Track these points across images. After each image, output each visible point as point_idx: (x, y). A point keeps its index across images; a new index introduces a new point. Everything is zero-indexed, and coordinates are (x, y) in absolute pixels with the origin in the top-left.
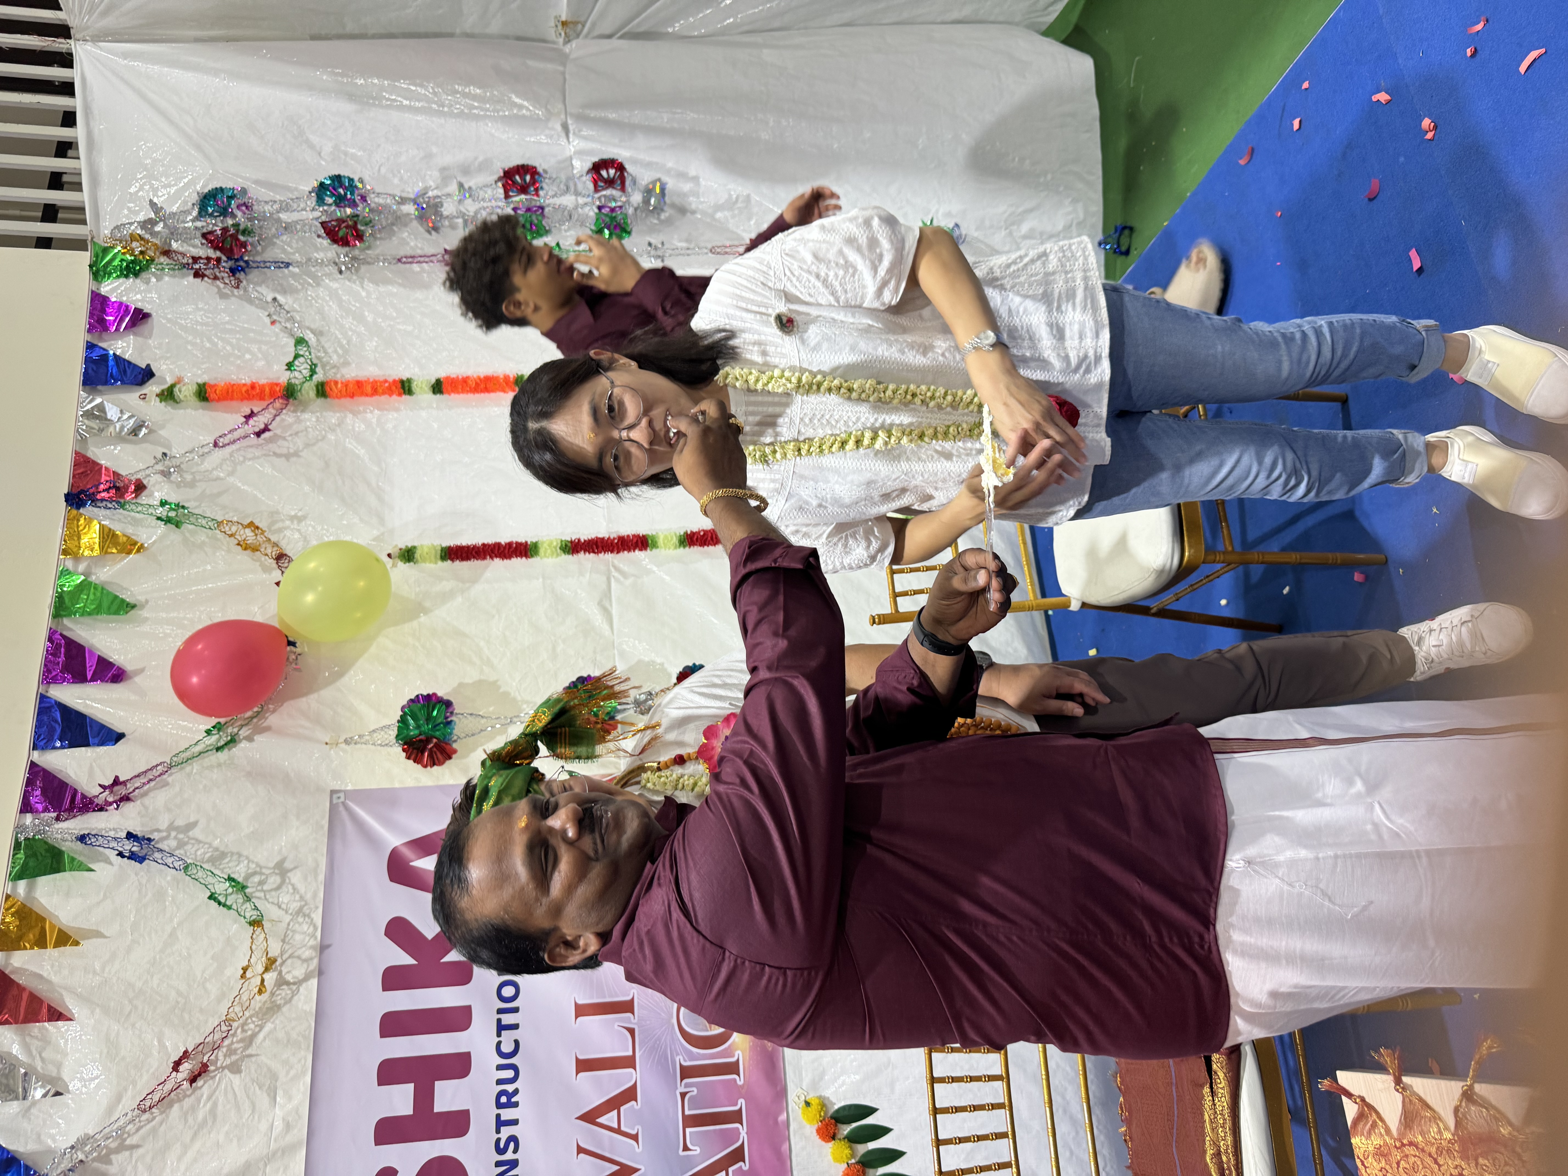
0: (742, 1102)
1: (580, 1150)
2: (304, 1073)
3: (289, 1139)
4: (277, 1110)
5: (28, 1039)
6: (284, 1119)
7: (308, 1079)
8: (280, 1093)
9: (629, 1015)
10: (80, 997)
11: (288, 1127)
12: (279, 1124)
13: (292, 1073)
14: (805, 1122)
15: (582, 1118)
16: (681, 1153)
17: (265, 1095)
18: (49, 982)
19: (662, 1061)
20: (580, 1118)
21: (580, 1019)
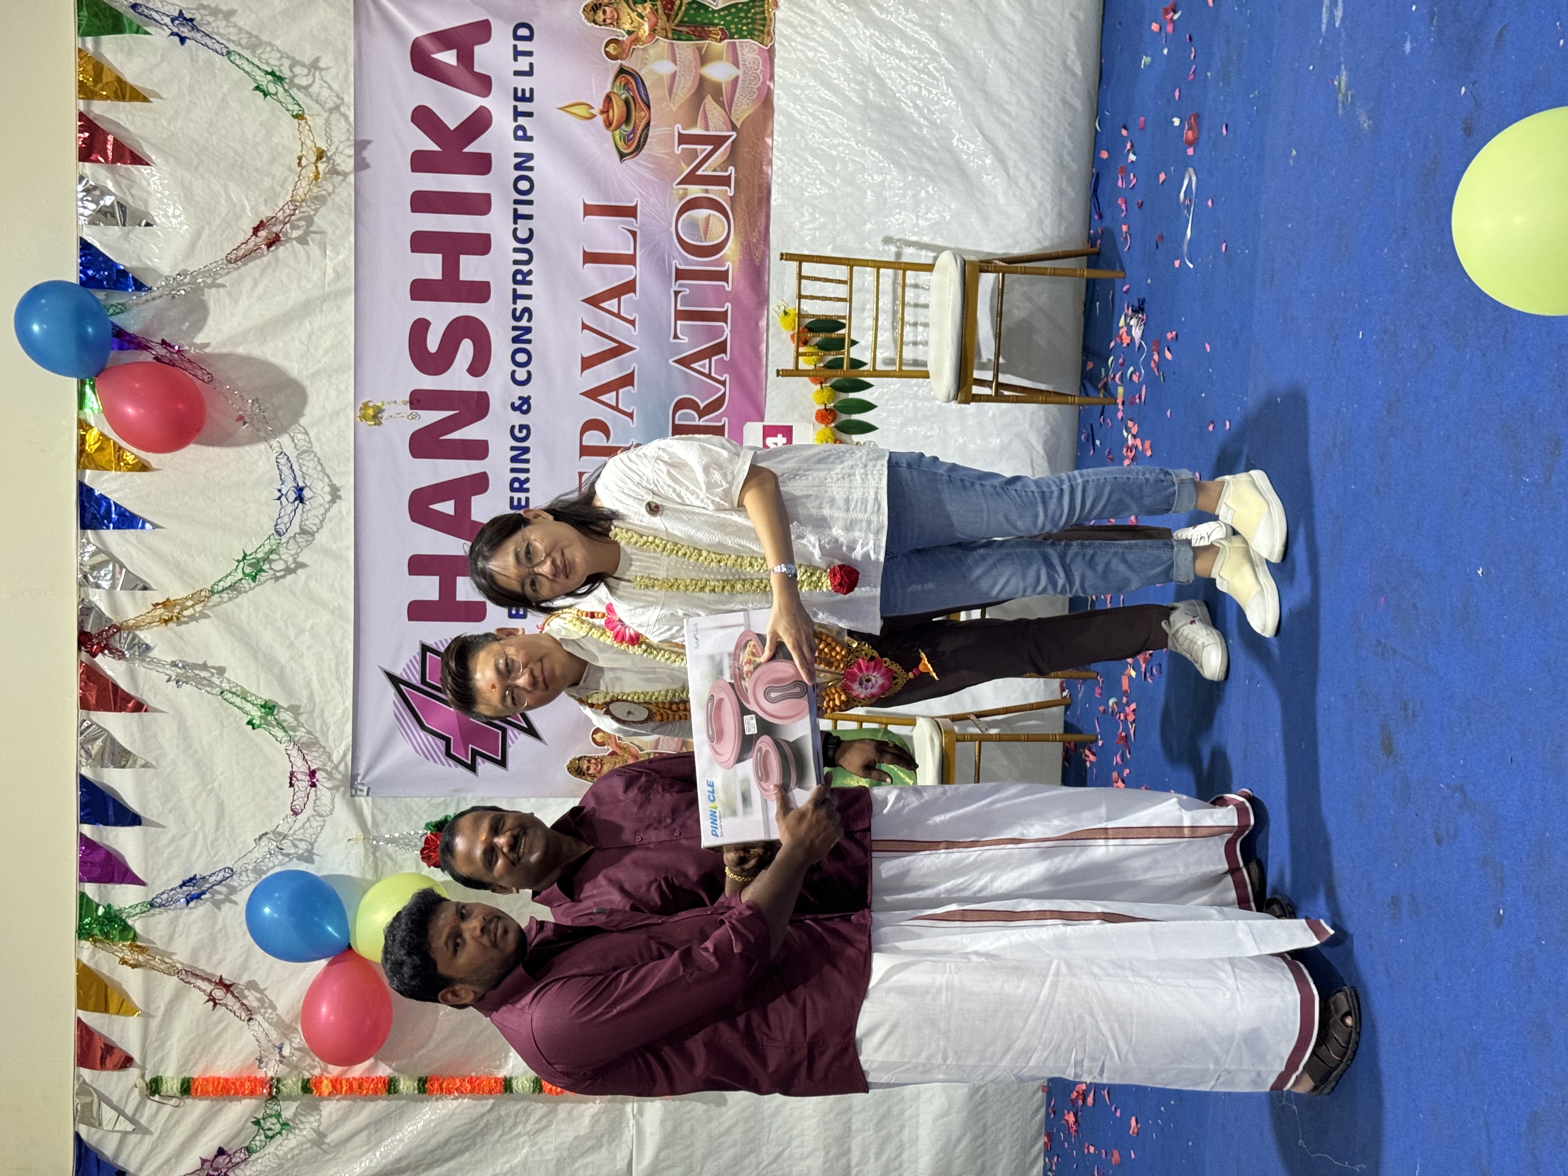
0: (728, 306)
1: (585, 327)
2: (348, 233)
3: (340, 285)
4: (328, 261)
5: (117, 177)
6: (334, 269)
7: (352, 239)
8: (329, 248)
9: (633, 219)
10: (154, 146)
11: (338, 276)
12: (330, 272)
13: (338, 232)
14: (783, 329)
15: (587, 301)
16: (672, 340)
17: (317, 248)
18: (125, 129)
19: (660, 262)
20: (586, 301)
21: (588, 217)
